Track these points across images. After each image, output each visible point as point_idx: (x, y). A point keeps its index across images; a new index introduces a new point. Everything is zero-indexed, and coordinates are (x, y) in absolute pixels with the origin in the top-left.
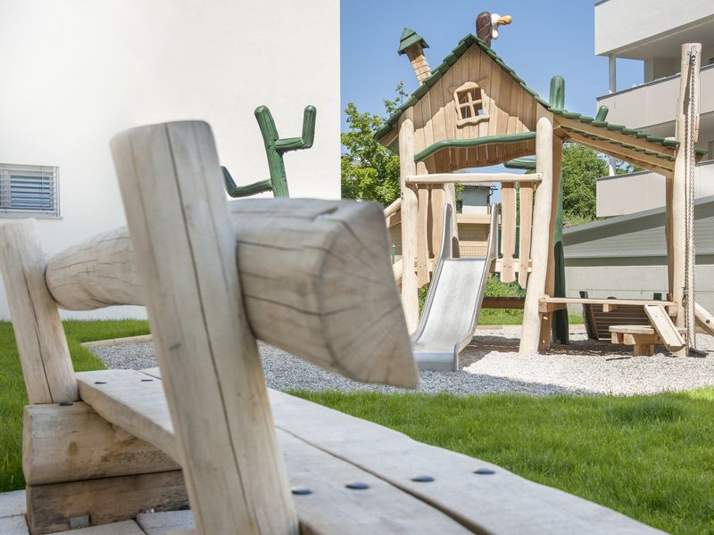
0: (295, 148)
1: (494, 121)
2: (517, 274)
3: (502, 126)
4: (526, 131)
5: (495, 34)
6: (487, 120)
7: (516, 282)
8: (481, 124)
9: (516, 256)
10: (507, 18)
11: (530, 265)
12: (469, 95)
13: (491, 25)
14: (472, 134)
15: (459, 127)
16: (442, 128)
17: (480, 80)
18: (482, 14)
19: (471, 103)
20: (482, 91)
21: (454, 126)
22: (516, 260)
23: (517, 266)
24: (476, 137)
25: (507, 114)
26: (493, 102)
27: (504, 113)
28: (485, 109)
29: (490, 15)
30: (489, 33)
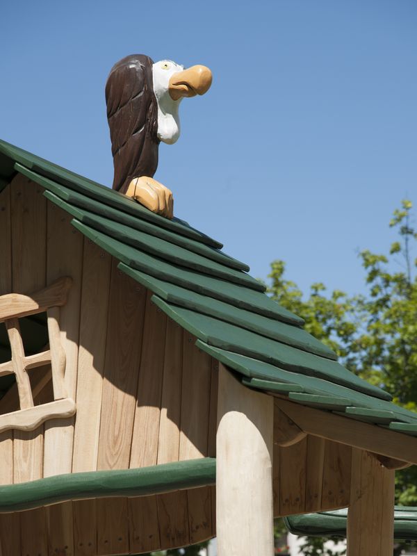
1: (88, 422)
4: (191, 453)
5: (166, 125)
6: (69, 420)
8: (50, 433)
10: (197, 72)
12: (15, 338)
14: (22, 467)
19: (19, 363)
20: (52, 323)
25: (131, 399)
26: (87, 357)
27: (120, 394)
28: (61, 385)
29: (148, 63)
30: (144, 121)
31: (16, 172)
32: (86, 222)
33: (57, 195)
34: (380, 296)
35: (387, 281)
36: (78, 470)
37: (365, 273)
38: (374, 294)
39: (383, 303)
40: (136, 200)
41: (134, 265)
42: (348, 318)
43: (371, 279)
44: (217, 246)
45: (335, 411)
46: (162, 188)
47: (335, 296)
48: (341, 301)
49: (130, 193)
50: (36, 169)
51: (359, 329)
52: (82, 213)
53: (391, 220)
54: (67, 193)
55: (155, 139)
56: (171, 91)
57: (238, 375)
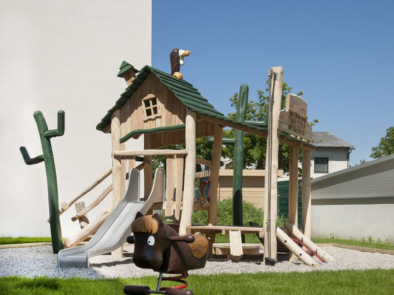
0: (55, 136)
1: (164, 118)
2: (174, 211)
3: (169, 120)
4: (182, 123)
5: (181, 62)
6: (160, 117)
7: (174, 216)
8: (157, 119)
9: (174, 200)
10: (187, 52)
11: (182, 205)
12: (151, 102)
13: (178, 57)
14: (152, 126)
15: (145, 122)
16: (136, 122)
17: (156, 92)
18: (174, 50)
19: (151, 107)
20: (157, 99)
21: (142, 121)
22: (174, 202)
23: (174, 206)
24: (154, 127)
25: (171, 113)
26: (163, 105)
27: (169, 112)
28: (159, 111)
29: (178, 50)
30: (177, 61)
31: (151, 72)
32: (163, 81)
33: (158, 76)
34: (262, 102)
35: (264, 98)
36: (162, 126)
37: (259, 96)
38: (261, 102)
39: (263, 104)
40: (175, 76)
41: (171, 88)
42: (254, 108)
43: (260, 98)
44: (191, 86)
45: (206, 115)
46: (180, 74)
47: (251, 102)
48: (252, 103)
49: (174, 75)
50: (154, 71)
51: (257, 111)
52: (162, 79)
53: (266, 82)
54: (160, 75)
55: (179, 65)
56: (182, 55)
57: (189, 108)
